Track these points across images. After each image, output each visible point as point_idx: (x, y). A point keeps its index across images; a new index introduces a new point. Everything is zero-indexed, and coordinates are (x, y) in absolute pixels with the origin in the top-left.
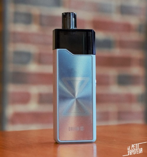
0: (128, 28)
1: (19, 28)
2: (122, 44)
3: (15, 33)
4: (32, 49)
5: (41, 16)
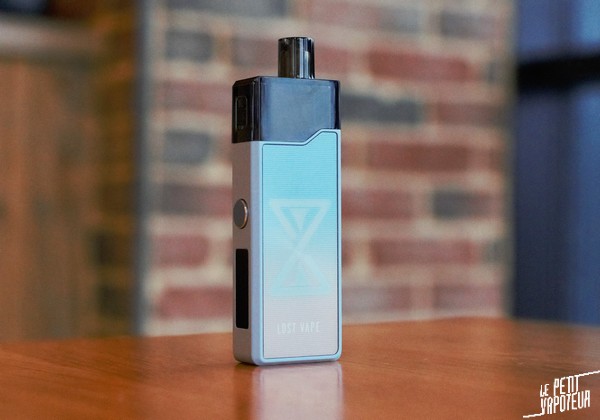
0: (459, 71)
1: (180, 71)
2: (445, 113)
3: (169, 85)
5: (235, 41)
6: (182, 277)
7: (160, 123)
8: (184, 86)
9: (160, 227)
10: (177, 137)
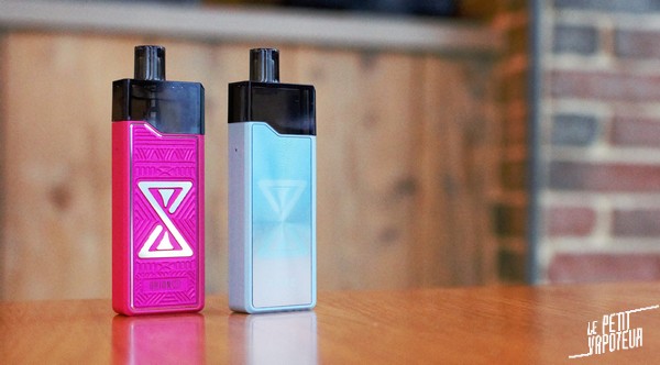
1: (568, 62)
3: (555, 74)
4: (600, 110)
6: (570, 245)
7: (548, 108)
8: (570, 74)
9: (549, 200)
10: (564, 120)
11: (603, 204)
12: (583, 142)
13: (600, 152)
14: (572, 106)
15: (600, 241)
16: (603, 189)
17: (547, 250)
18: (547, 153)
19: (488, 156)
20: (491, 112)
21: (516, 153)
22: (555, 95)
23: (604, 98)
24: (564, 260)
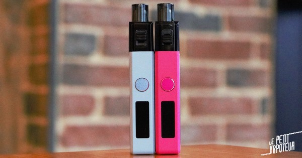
2: (234, 24)
4: (98, 32)
11: (99, 93)
12: (86, 53)
13: (97, 59)
14: (78, 29)
15: (97, 118)
16: (99, 84)
17: (61, 125)
18: (61, 60)
19: (21, 61)
20: (23, 32)
21: (41, 59)
22: (67, 22)
23: (100, 24)
24: (73, 130)
